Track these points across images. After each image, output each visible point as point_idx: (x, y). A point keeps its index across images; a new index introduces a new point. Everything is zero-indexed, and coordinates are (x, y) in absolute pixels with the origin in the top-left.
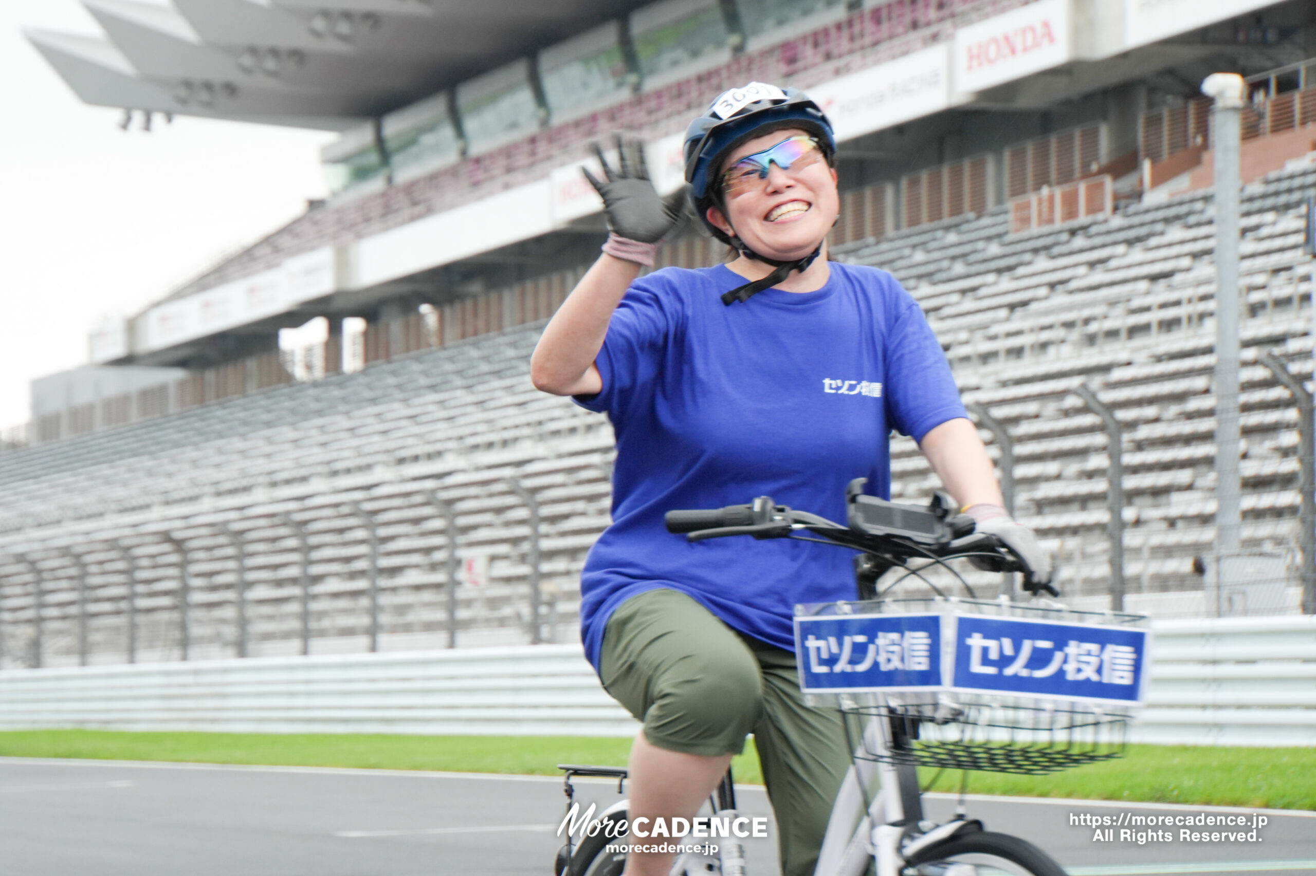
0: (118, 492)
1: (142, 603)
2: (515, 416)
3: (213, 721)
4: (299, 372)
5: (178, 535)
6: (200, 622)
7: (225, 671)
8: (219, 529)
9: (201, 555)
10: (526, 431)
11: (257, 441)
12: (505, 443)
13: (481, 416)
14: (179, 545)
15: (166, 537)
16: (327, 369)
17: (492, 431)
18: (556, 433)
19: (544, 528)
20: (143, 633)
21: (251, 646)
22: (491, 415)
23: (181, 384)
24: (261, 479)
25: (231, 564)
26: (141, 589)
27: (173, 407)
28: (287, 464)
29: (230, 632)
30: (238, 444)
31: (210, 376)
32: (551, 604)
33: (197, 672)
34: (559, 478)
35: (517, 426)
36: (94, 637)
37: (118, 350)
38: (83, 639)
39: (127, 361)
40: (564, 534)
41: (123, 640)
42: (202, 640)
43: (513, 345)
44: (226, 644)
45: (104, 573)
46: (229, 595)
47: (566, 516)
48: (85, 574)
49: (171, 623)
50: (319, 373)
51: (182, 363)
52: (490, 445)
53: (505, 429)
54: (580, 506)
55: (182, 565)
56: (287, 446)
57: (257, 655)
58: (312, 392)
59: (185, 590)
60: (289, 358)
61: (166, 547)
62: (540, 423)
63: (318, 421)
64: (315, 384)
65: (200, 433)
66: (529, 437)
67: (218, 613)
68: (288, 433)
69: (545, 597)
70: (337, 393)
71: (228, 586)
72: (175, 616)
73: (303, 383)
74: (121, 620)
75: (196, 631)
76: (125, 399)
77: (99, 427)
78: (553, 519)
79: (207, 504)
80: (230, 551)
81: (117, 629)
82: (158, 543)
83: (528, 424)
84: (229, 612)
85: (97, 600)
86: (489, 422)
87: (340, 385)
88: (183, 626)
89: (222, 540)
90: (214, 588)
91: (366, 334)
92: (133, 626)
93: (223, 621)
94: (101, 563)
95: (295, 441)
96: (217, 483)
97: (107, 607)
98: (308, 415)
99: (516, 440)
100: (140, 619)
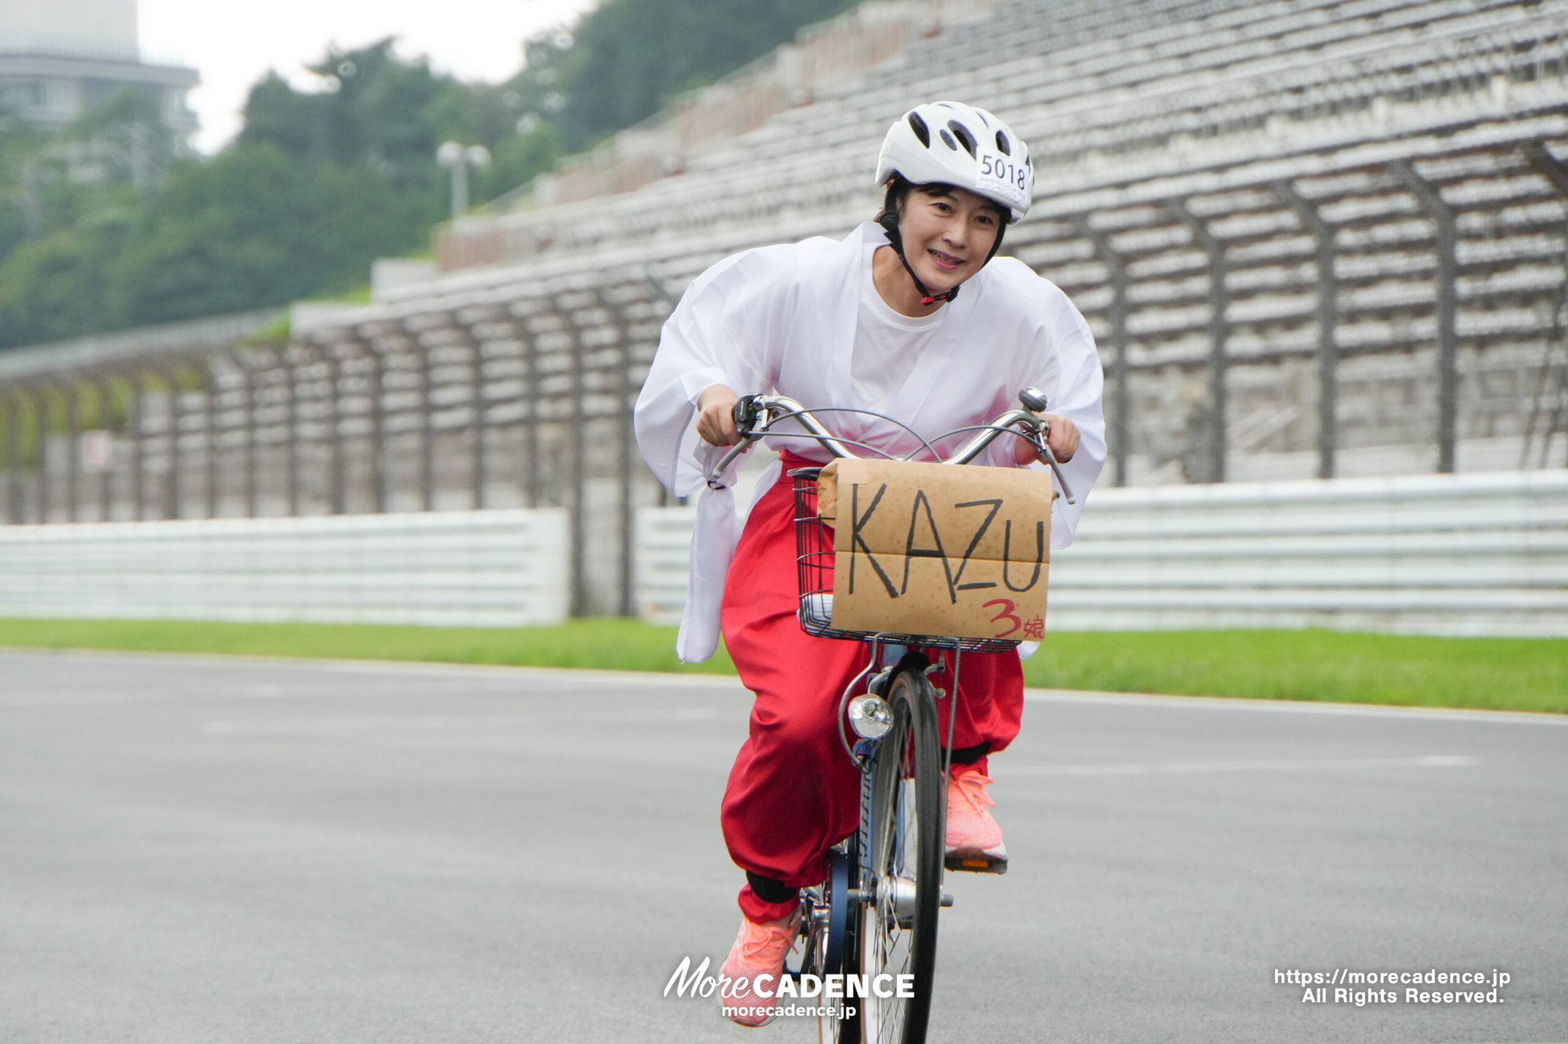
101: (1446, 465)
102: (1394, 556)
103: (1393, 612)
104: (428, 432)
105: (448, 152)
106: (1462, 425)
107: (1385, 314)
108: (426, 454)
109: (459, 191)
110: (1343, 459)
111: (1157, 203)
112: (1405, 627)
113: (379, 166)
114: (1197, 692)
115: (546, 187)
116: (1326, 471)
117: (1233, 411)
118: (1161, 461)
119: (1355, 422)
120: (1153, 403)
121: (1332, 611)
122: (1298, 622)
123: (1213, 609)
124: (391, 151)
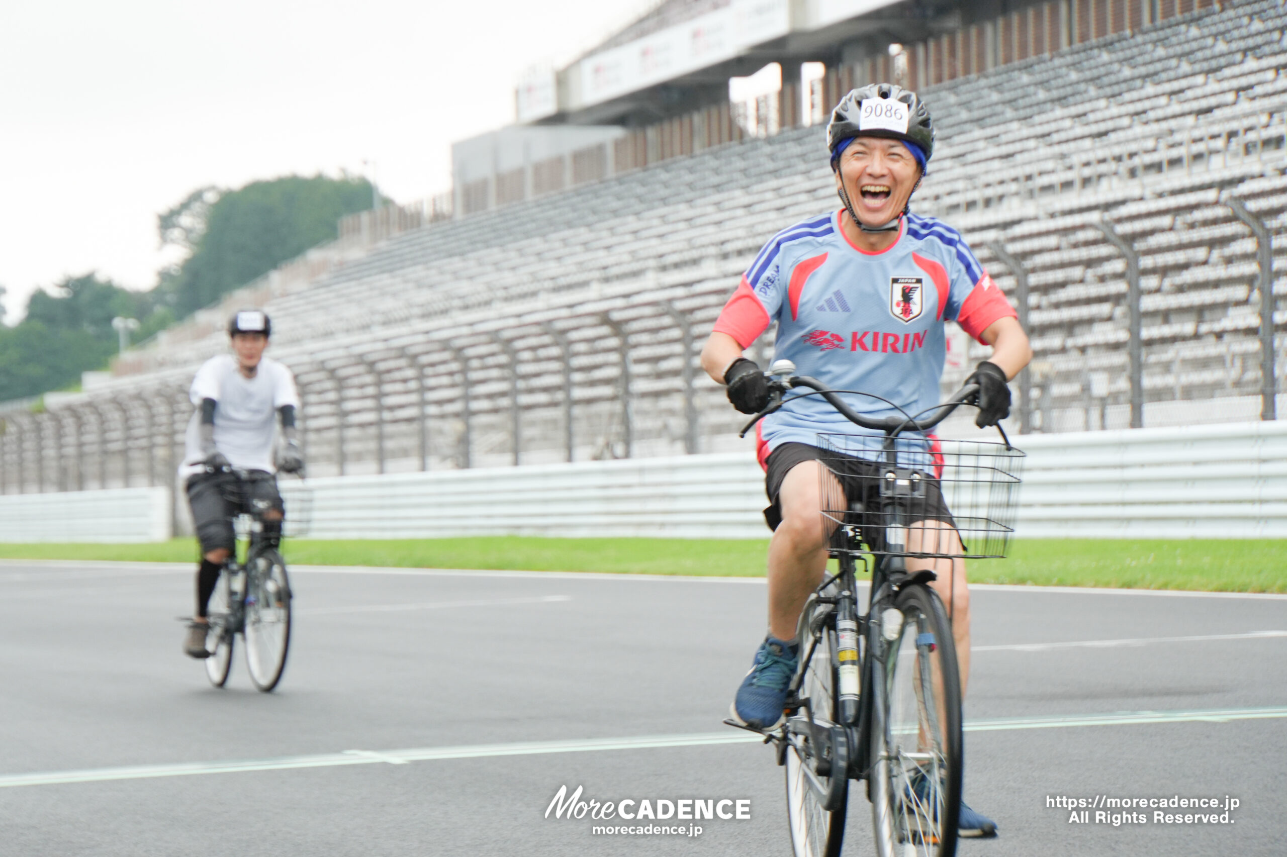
0: (553, 269)
1: (578, 393)
2: (1000, 170)
3: (662, 525)
4: (751, 127)
5: (616, 316)
6: (644, 413)
7: (673, 469)
8: (664, 308)
9: (645, 338)
10: (1013, 187)
11: (705, 207)
12: (988, 202)
13: (959, 171)
14: (618, 327)
15: (604, 318)
16: (782, 123)
17: (975, 188)
18: (1047, 189)
19: (1033, 299)
20: (580, 427)
21: (703, 441)
22: (971, 170)
23: (618, 144)
24: (712, 250)
25: (678, 348)
26: (577, 377)
27: (611, 172)
28: (741, 233)
29: (677, 424)
30: (684, 211)
31: (652, 133)
32: (1043, 387)
33: (641, 471)
34: (1052, 241)
35: (1002, 182)
36: (527, 433)
37: (549, 108)
38: (516, 435)
39: (559, 119)
40: (1057, 306)
41: (561, 435)
42: (646, 434)
43: (996, 87)
44: (674, 439)
45: (537, 360)
46: (677, 383)
47: (1063, 285)
48: (515, 362)
49: (612, 415)
50: (774, 128)
51: (620, 121)
52: (971, 205)
53: (988, 185)
54: (1076, 272)
55: (623, 350)
56: (740, 212)
57: (710, 451)
58: (768, 149)
59: (626, 377)
60: (741, 111)
61: (605, 330)
62: (1029, 178)
63: (774, 183)
64: (769, 140)
65: (640, 199)
66: (1017, 194)
67: (664, 403)
68: (740, 197)
69: (1037, 378)
70: (794, 149)
71: (675, 373)
72: (617, 407)
73: (756, 139)
74: (557, 413)
75: (638, 423)
76: (559, 161)
77: (530, 196)
78: (1046, 289)
79: (650, 280)
80: (676, 333)
81: (554, 422)
82: (594, 326)
83: (1015, 180)
84: (677, 402)
85: (531, 391)
86: (970, 178)
87: (798, 140)
88: (625, 420)
89: (667, 321)
90: (660, 376)
91: (826, 81)
92: (570, 419)
93: (671, 412)
94: (533, 349)
95: (748, 206)
96: (661, 256)
97: (542, 398)
98: (761, 177)
99: (1001, 198)
100: (577, 411)
101: (570, 459)
102: (546, 501)
103: (546, 527)
104: (105, 453)
105: (118, 323)
106: (577, 440)
107: (546, 390)
108: (102, 464)
109: (123, 340)
110: (524, 457)
111: (439, 341)
112: (552, 534)
113: (89, 329)
114: (451, 567)
115: (164, 338)
116: (516, 463)
117: (475, 436)
118: (444, 458)
119: (532, 440)
120: (441, 432)
121: (518, 527)
122: (502, 533)
123: (465, 528)
124: (95, 322)
